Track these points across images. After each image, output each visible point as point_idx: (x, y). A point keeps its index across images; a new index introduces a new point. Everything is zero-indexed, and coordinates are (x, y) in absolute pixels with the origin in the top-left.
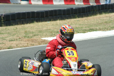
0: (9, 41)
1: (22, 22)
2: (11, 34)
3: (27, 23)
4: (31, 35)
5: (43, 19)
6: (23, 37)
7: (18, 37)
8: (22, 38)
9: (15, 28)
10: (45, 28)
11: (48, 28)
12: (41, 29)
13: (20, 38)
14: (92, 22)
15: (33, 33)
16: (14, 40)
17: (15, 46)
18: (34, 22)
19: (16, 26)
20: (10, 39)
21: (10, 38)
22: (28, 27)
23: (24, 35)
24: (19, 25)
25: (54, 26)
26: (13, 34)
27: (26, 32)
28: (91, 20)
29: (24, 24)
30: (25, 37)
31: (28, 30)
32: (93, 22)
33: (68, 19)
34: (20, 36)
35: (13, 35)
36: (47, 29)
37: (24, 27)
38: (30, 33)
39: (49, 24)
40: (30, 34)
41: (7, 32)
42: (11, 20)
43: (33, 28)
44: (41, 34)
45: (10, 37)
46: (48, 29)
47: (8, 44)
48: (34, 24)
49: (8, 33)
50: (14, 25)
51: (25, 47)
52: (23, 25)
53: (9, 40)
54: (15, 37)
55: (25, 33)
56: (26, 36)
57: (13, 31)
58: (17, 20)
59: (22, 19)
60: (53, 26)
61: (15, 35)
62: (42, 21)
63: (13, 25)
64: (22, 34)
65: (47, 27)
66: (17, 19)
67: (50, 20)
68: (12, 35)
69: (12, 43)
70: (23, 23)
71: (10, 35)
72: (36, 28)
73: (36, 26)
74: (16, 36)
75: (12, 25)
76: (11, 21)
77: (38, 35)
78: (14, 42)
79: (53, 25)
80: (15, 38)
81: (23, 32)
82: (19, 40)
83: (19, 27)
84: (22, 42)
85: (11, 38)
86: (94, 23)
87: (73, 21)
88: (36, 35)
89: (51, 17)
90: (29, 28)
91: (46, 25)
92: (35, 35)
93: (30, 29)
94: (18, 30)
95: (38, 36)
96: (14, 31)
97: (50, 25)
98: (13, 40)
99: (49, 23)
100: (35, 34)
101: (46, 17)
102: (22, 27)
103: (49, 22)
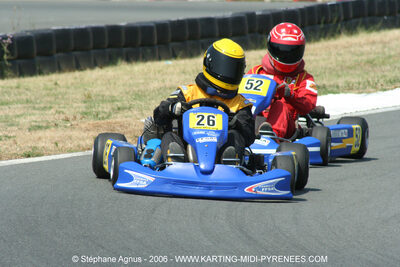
0: (30, 130)
1: (74, 63)
2: (37, 106)
3: (93, 65)
4: (107, 108)
5: (149, 51)
6: (79, 116)
7: (62, 116)
8: (75, 117)
9: (50, 85)
10: (155, 85)
11: (168, 84)
12: (142, 88)
13: (67, 120)
14: (322, 63)
15: (113, 100)
16: (47, 127)
17: (51, 146)
18: (119, 62)
19: (54, 77)
20: (34, 124)
21: (34, 118)
22: (97, 80)
23: (82, 107)
24: (64, 72)
25: (188, 76)
26: (42, 105)
27: (88, 98)
28: (316, 55)
29: (82, 70)
30: (85, 114)
31: (95, 90)
32: (324, 60)
34: (69, 113)
35: (45, 108)
36: (162, 85)
37: (82, 79)
38: (103, 101)
39: (171, 69)
40: (105, 105)
41: (24, 97)
42: (38, 54)
43: (115, 84)
44: (143, 104)
45: (34, 114)
46: (165, 88)
47: (27, 140)
48: (118, 68)
49: (27, 101)
50: (48, 74)
51: (84, 150)
52: (77, 74)
53: (28, 126)
54: (50, 116)
55: (85, 102)
56: (90, 113)
57: (44, 92)
58: (56, 55)
59: (76, 53)
60: (183, 77)
61: (51, 108)
62: (145, 59)
63: (45, 71)
64: (75, 105)
65: (163, 81)
66: (57, 52)
67: (174, 56)
68: (38, 109)
69: (40, 138)
70: (78, 67)
71: (34, 108)
72: (124, 85)
73: (126, 78)
74: (53, 111)
75: (41, 73)
76: (38, 59)
77: (130, 108)
78: (48, 133)
79: (184, 72)
80: (50, 119)
81: (79, 96)
82: (66, 127)
83: (66, 79)
84: (75, 133)
85: (36, 117)
86: (330, 66)
87: (255, 59)
88: (124, 108)
89: (179, 44)
90: (99, 82)
91: (159, 72)
92: (119, 109)
93: (104, 88)
94: (63, 90)
95: (130, 113)
96: (48, 95)
97: (173, 74)
98: (44, 125)
99: (169, 66)
100: (119, 104)
101: (159, 43)
102: (76, 78)
103: (170, 62)
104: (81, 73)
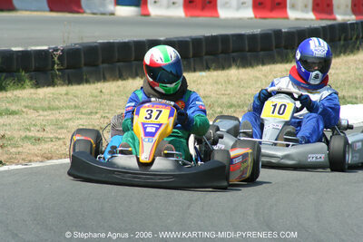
1: (117, 73)
2: (84, 111)
3: (134, 75)
5: (185, 63)
7: (106, 120)
9: (96, 92)
11: (202, 92)
14: (342, 76)
19: (99, 85)
20: (81, 127)
21: (81, 122)
24: (108, 81)
25: (220, 87)
26: (89, 111)
28: (337, 69)
29: (124, 79)
33: (263, 64)
35: (91, 113)
37: (125, 87)
39: (205, 80)
41: (72, 103)
42: (85, 65)
45: (81, 119)
49: (75, 107)
50: (94, 83)
52: (120, 83)
54: (96, 120)
57: (91, 99)
58: (102, 66)
59: (119, 64)
60: (216, 87)
61: (96, 113)
63: (91, 80)
65: (198, 90)
66: (103, 62)
67: (208, 68)
68: (85, 114)
70: (121, 77)
71: (82, 113)
74: (98, 116)
75: (87, 82)
76: (85, 69)
79: (216, 83)
80: (96, 123)
81: (122, 103)
83: (110, 87)
85: (83, 121)
86: (349, 79)
89: (211, 57)
91: (194, 82)
94: (107, 97)
96: (94, 101)
97: (206, 84)
99: (203, 77)
101: (194, 56)
102: (119, 87)
103: (203, 74)
104: (124, 82)
